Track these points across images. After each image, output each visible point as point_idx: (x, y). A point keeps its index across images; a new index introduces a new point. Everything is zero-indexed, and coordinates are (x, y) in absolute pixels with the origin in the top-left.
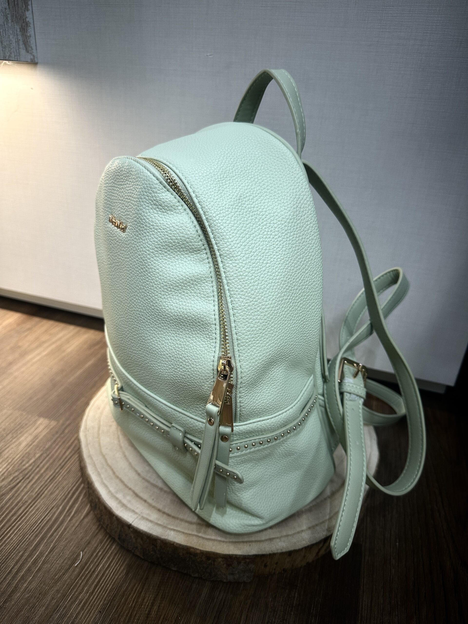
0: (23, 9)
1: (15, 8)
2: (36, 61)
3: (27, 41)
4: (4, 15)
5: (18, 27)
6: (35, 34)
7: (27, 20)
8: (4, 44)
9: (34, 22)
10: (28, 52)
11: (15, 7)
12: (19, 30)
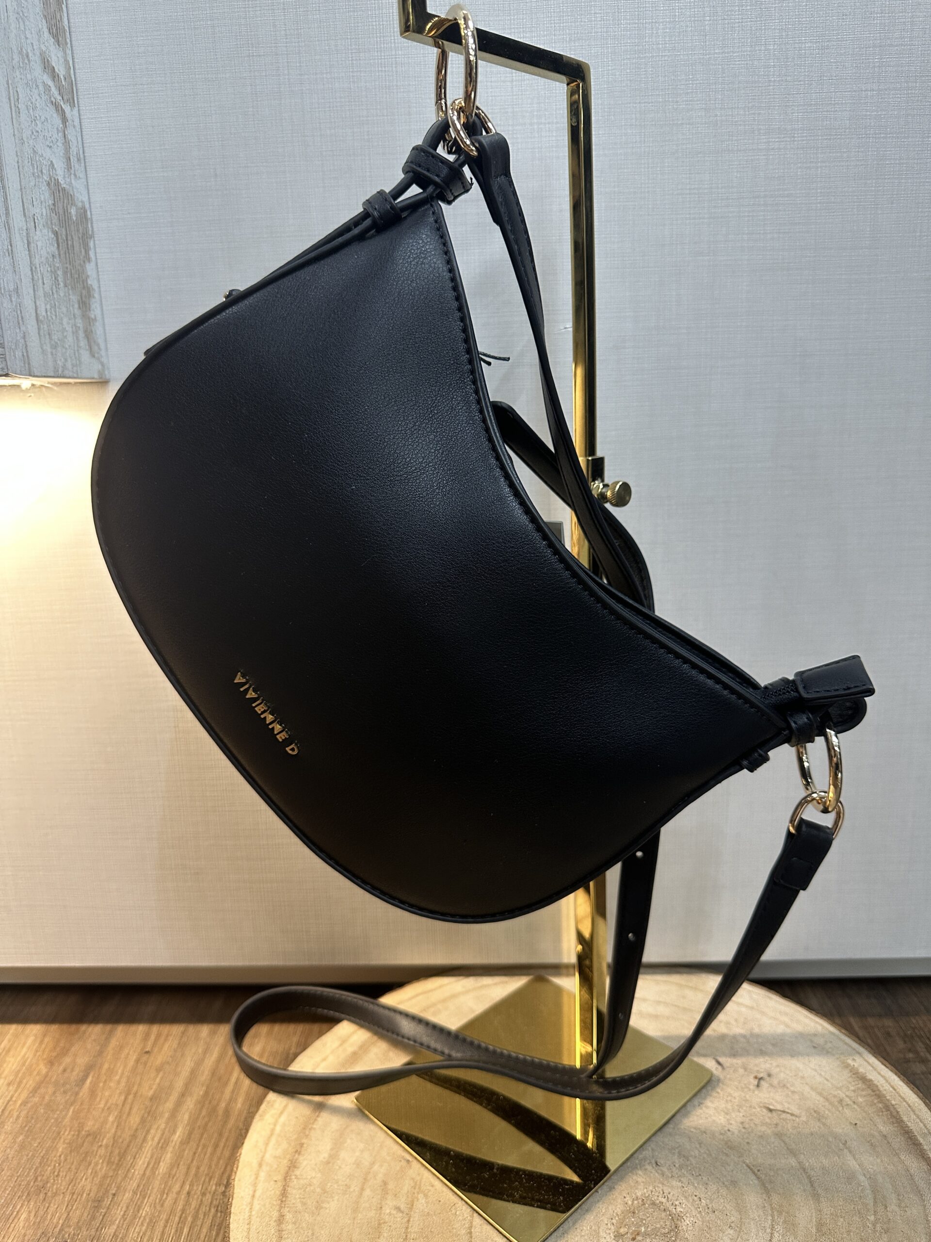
0: (81, 257)
1: (69, 254)
2: (107, 377)
3: (92, 332)
4: (51, 271)
5: (74, 298)
6: (103, 314)
7: (89, 282)
8: (53, 338)
9: (99, 287)
10: (94, 356)
11: (69, 252)
12: (76, 306)
